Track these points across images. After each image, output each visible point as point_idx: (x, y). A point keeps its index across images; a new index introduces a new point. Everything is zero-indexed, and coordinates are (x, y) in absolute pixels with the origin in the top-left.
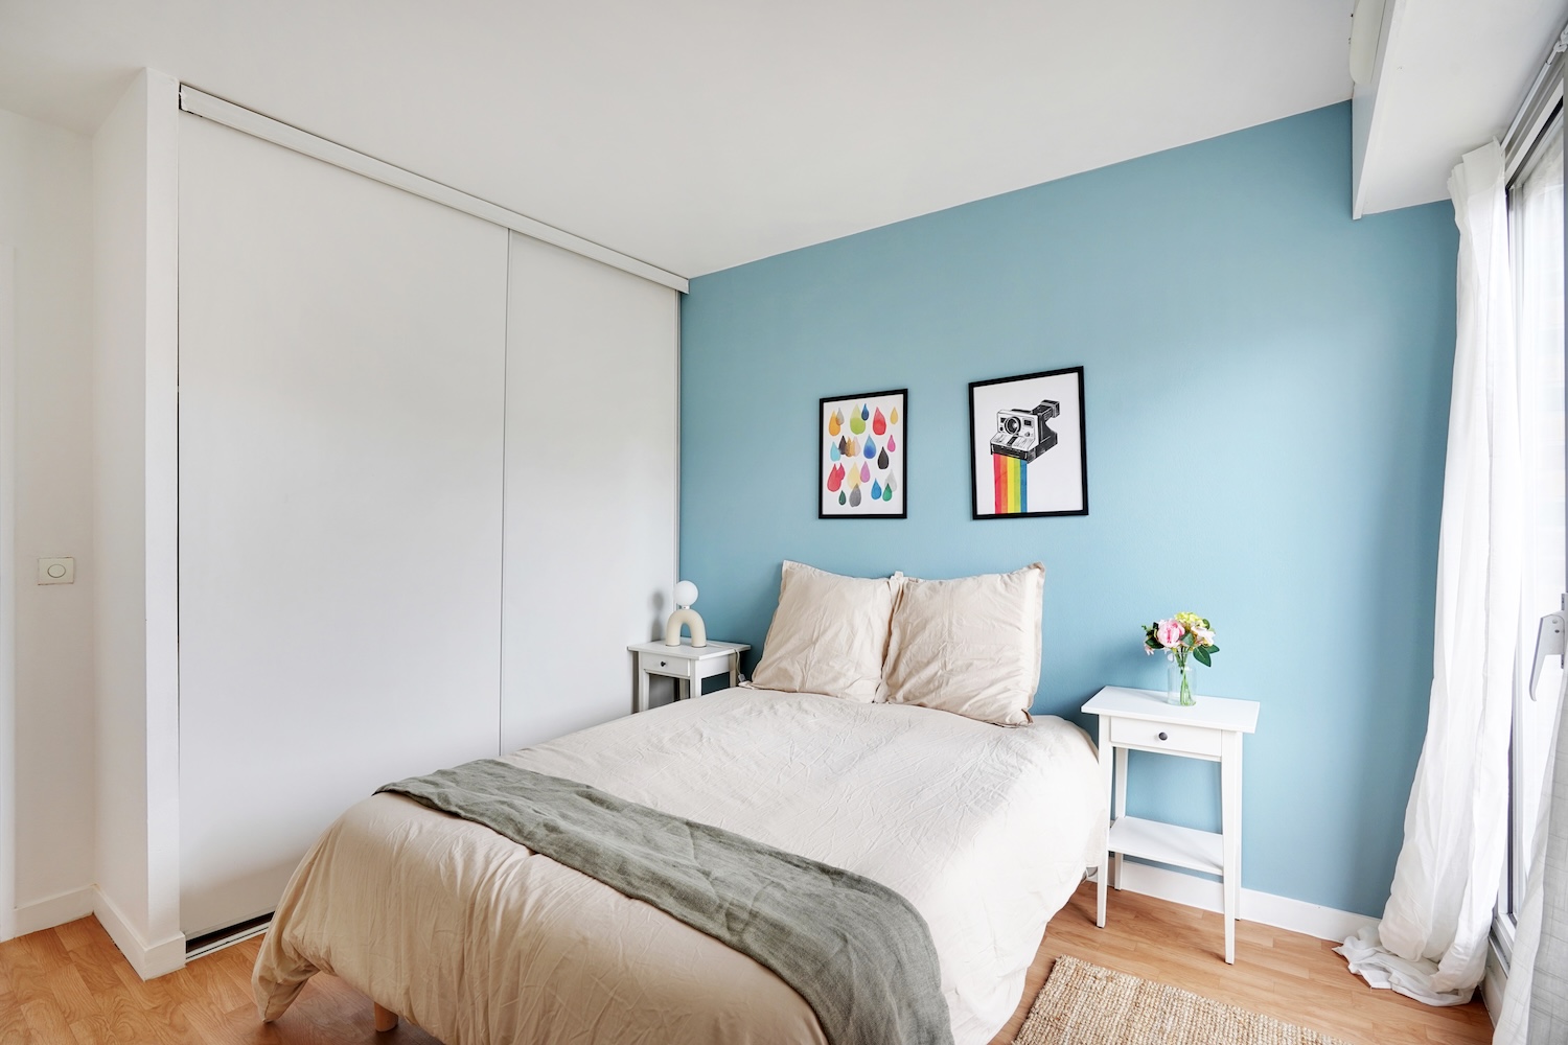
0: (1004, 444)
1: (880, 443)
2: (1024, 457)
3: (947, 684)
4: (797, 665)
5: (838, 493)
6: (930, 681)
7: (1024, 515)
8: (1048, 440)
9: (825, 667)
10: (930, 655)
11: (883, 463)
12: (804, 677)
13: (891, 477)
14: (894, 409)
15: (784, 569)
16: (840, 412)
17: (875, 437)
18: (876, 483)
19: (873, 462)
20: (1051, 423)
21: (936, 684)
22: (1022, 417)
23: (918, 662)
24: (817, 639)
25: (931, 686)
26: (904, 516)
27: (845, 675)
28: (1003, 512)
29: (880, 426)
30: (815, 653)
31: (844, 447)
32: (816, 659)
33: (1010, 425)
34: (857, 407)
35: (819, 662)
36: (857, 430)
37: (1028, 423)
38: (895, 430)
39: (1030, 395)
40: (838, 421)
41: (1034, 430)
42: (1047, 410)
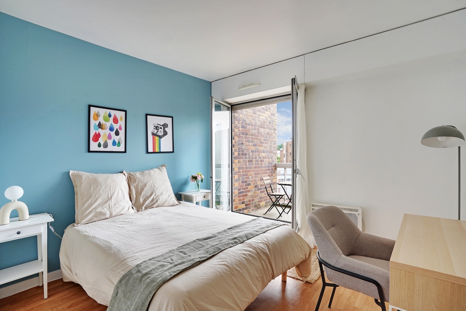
0: (155, 133)
1: (116, 127)
2: (160, 137)
3: (159, 199)
4: (105, 208)
5: (98, 143)
6: (153, 200)
7: (160, 152)
8: (165, 133)
9: (118, 206)
10: (150, 193)
11: (117, 133)
12: (110, 212)
13: (120, 139)
14: (121, 116)
15: (70, 174)
16: (98, 112)
17: (114, 125)
18: (114, 140)
19: (113, 133)
20: (166, 129)
21: (155, 200)
22: (160, 126)
23: (146, 196)
24: (111, 197)
25: (154, 202)
26: (125, 152)
27: (126, 206)
28: (155, 151)
29: (116, 121)
30: (112, 202)
31: (100, 126)
32: (113, 204)
33: (156, 128)
34: (106, 112)
35: (115, 205)
36: (106, 120)
37: (161, 128)
38: (122, 123)
39: (162, 121)
40: (97, 115)
41: (162, 130)
42: (165, 126)
